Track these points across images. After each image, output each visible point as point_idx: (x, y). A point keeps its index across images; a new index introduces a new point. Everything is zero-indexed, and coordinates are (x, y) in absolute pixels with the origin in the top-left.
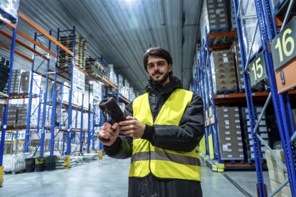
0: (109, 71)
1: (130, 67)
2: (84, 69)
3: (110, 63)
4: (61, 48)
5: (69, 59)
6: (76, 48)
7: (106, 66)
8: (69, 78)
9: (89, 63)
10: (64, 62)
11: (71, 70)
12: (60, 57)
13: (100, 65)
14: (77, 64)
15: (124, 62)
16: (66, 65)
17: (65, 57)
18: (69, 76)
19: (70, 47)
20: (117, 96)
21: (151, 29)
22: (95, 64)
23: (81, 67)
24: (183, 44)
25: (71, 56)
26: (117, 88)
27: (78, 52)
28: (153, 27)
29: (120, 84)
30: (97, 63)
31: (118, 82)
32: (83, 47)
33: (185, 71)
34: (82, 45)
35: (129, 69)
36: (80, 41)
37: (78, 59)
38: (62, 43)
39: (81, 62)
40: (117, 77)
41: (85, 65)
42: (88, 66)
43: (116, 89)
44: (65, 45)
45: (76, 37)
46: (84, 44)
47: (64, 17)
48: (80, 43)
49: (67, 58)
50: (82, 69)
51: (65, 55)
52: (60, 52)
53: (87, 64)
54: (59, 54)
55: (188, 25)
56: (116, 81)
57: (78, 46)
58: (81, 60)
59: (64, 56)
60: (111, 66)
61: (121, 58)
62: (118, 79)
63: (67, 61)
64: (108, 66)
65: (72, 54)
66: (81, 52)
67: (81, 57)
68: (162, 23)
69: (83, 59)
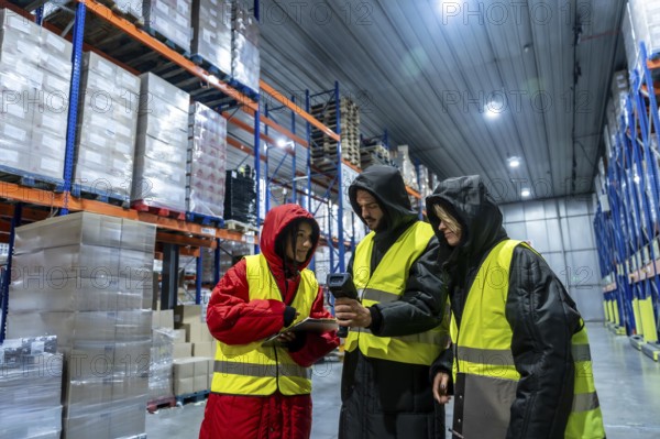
0: (401, 160)
1: (442, 146)
2: (359, 165)
3: (401, 144)
4: (315, 128)
5: (331, 148)
6: (343, 124)
7: (393, 149)
8: (335, 188)
9: (364, 149)
10: (322, 156)
11: (336, 169)
12: (314, 146)
13: (385, 151)
14: (347, 156)
15: (431, 136)
16: (326, 160)
17: (322, 145)
18: (335, 184)
19: (330, 124)
20: (420, 212)
21: (495, 60)
22: (377, 150)
23: (354, 161)
24: (576, 81)
25: (336, 142)
26: (417, 195)
27: (347, 132)
28: (502, 55)
29: (423, 187)
30: (381, 147)
31: (419, 181)
32: (354, 120)
33: (581, 140)
34: (351, 117)
35: (441, 151)
36: (349, 109)
37: (347, 146)
38: (316, 118)
39: (353, 151)
40: (417, 171)
41: (359, 156)
42: (366, 157)
43: (416, 198)
44: (322, 121)
45: (342, 103)
46: (355, 115)
47: (315, 67)
48: (348, 114)
49: (327, 146)
50: (356, 164)
51: (323, 140)
52: (313, 137)
53: (362, 154)
54: (312, 140)
55: (590, 38)
56: (415, 180)
57: (346, 121)
58: (353, 146)
59: (321, 143)
60: (404, 149)
61: (425, 129)
62: (418, 174)
63: (327, 152)
64: (397, 150)
65: (337, 137)
66: (352, 131)
67: (352, 141)
68: (523, 43)
69: (355, 144)
